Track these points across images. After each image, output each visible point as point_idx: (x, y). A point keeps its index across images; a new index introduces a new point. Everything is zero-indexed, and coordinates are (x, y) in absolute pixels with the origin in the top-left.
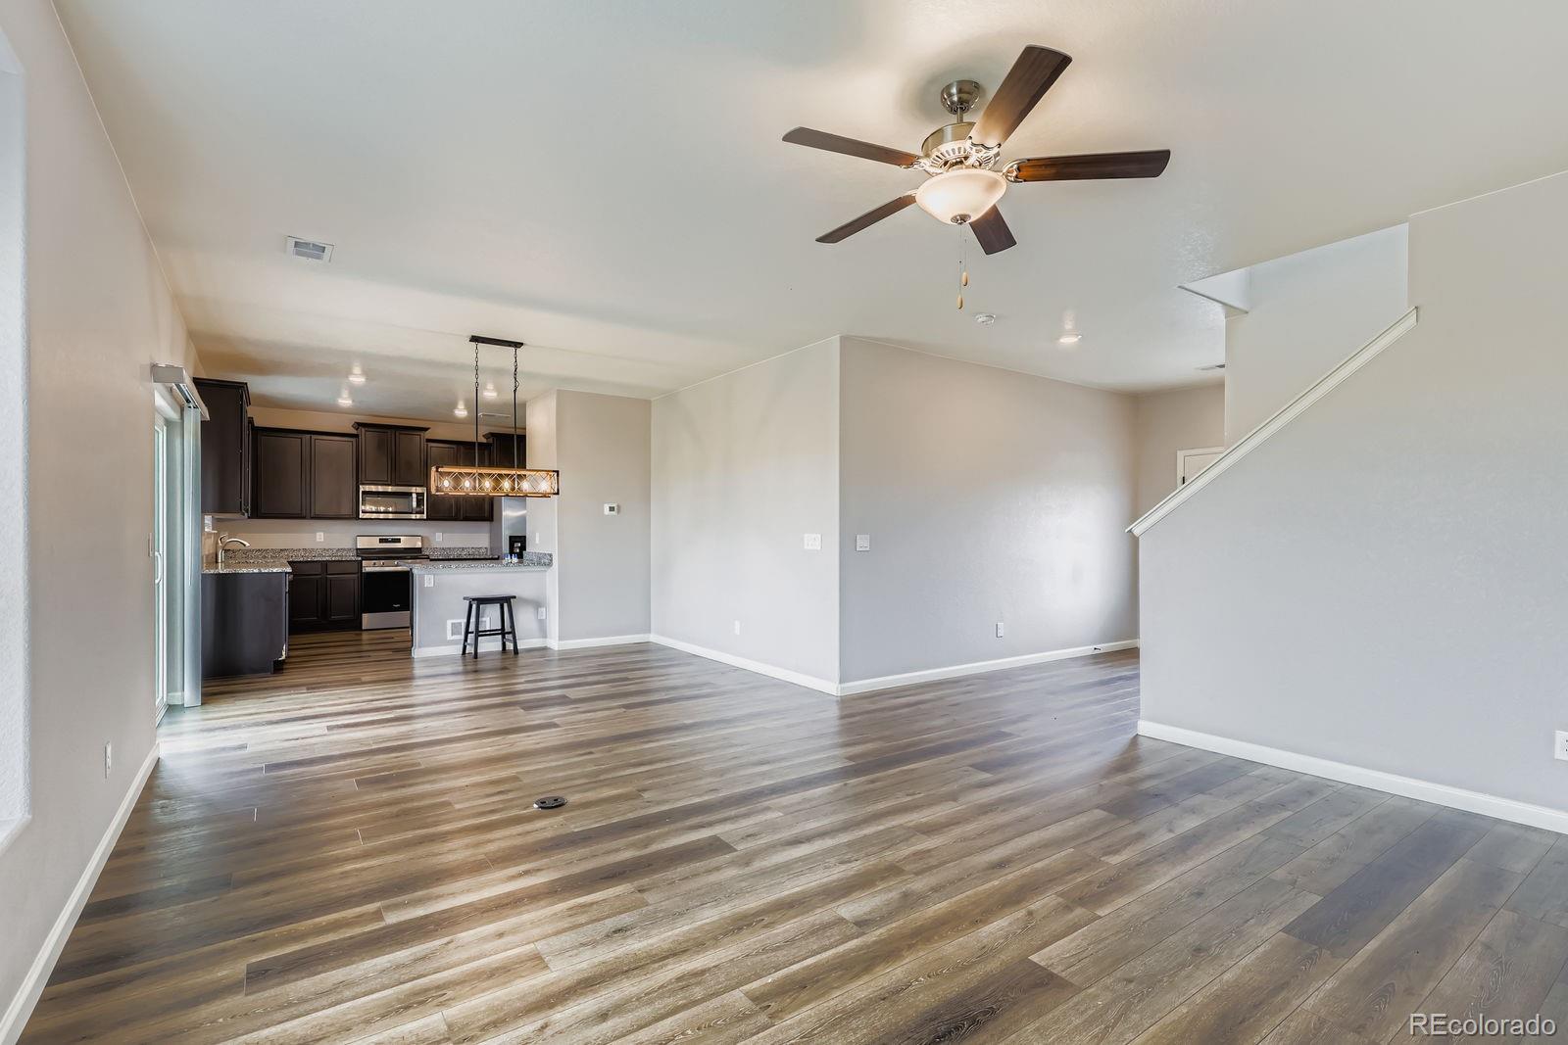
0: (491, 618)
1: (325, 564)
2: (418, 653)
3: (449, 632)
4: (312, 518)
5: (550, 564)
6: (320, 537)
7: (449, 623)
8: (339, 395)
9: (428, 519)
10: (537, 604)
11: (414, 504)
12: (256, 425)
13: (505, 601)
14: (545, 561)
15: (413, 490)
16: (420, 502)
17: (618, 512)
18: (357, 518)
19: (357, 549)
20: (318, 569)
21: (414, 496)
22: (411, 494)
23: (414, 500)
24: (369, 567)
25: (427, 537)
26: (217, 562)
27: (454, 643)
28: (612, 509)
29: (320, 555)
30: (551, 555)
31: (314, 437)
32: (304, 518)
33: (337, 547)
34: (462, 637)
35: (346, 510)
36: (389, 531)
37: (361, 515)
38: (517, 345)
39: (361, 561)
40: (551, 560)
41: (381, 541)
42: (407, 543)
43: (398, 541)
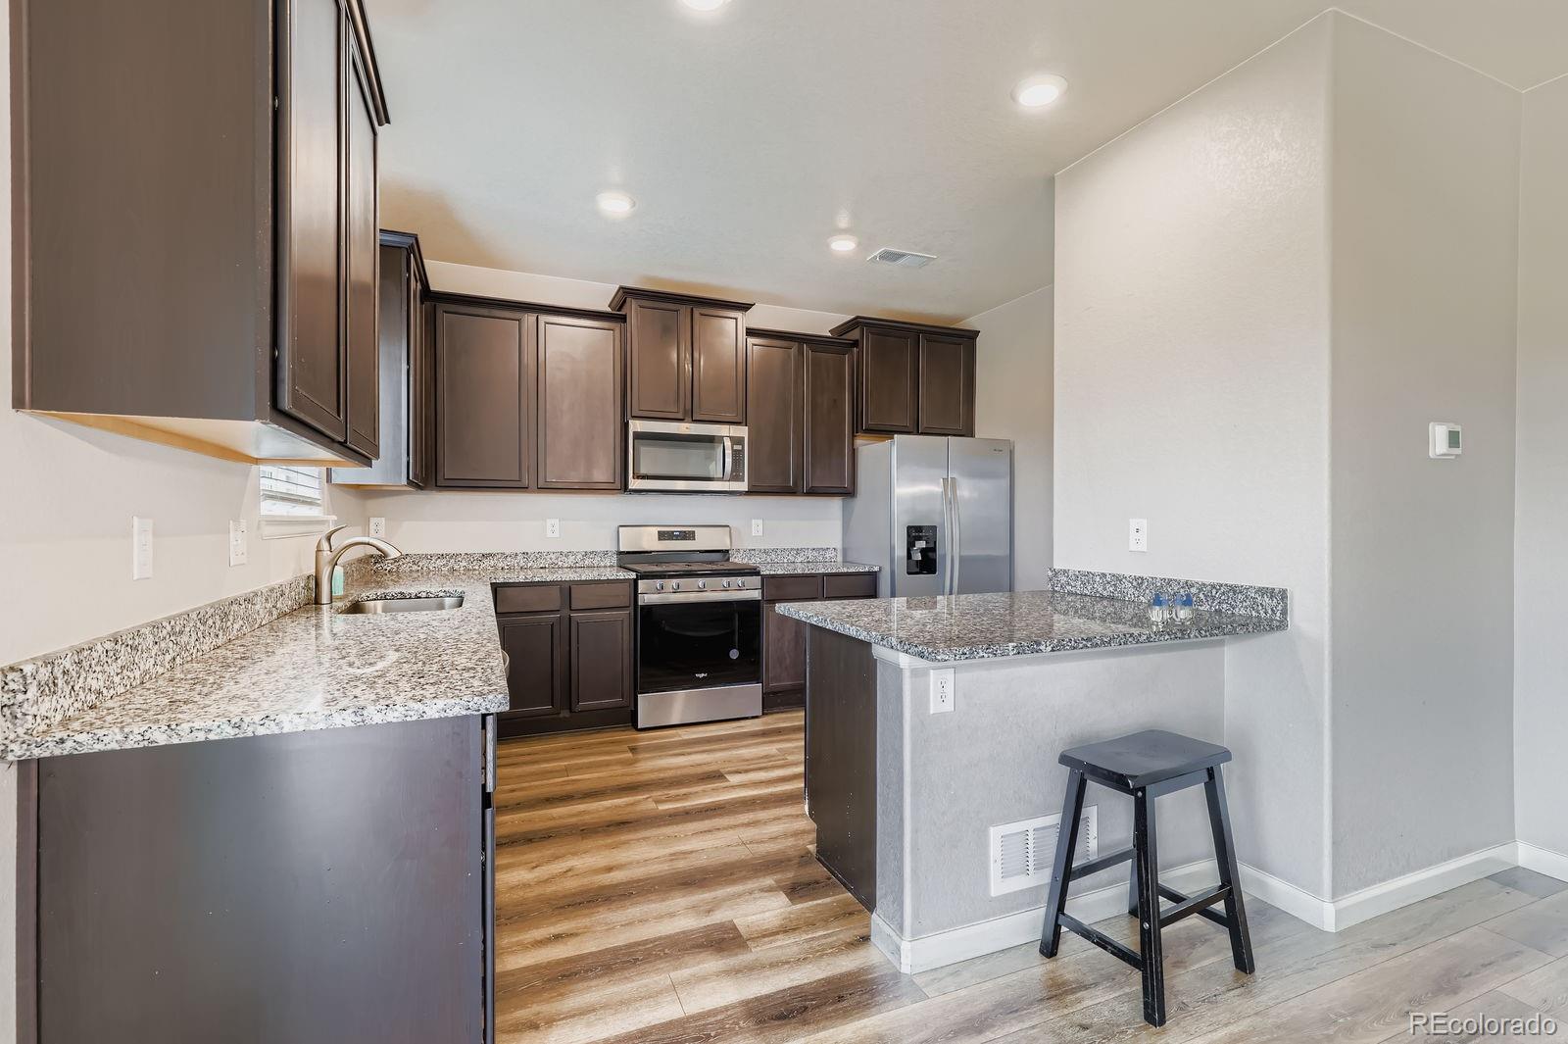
1: (567, 589)
3: (995, 869)
4: (539, 490)
6: (553, 528)
9: (748, 493)
11: (727, 461)
12: (432, 289)
15: (727, 431)
16: (736, 457)
18: (625, 488)
19: (620, 553)
20: (554, 600)
21: (728, 443)
22: (723, 440)
23: (727, 452)
24: (652, 594)
25: (736, 530)
28: (1453, 440)
29: (554, 567)
31: (543, 318)
32: (524, 489)
33: (583, 549)
35: (602, 473)
37: (634, 484)
39: (635, 581)
41: (662, 536)
42: (705, 540)
43: (687, 536)
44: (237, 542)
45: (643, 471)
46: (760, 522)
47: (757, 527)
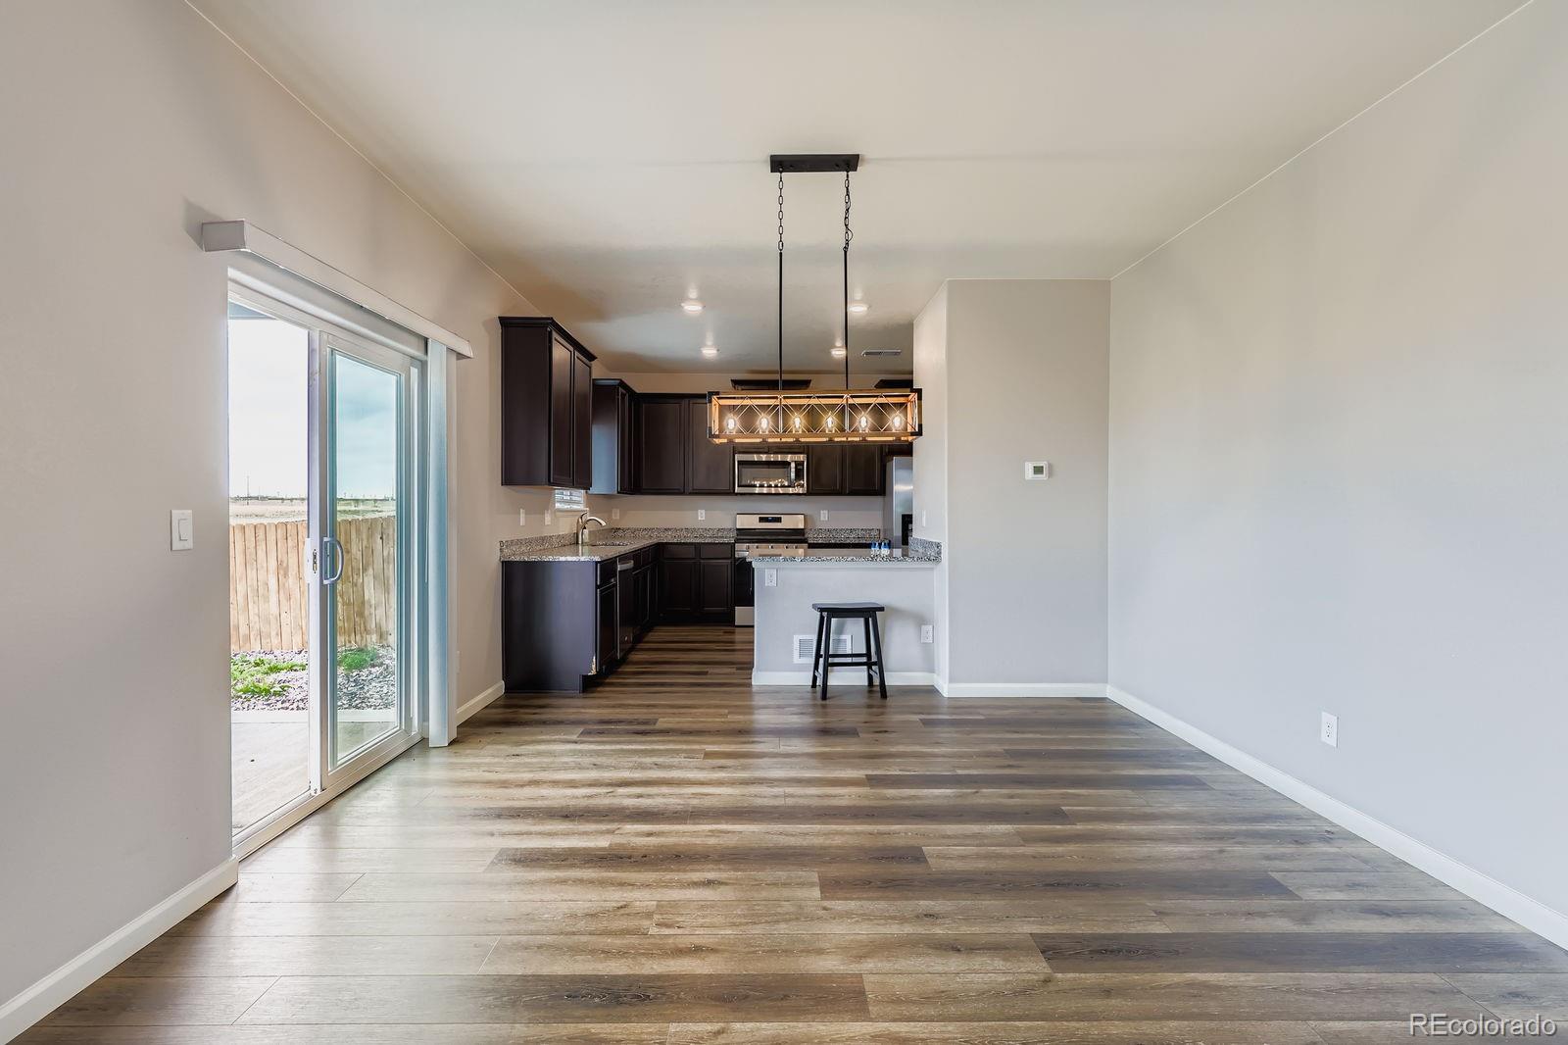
0: (851, 637)
1: (698, 548)
2: (760, 678)
3: (796, 653)
4: (690, 494)
5: (937, 558)
6: (701, 515)
7: (796, 638)
8: (703, 345)
9: (809, 493)
10: (920, 620)
11: (793, 475)
12: (637, 393)
13: (869, 614)
14: (932, 554)
15: (789, 458)
16: (799, 474)
17: (1050, 474)
18: (734, 493)
19: (738, 529)
20: (691, 553)
21: (793, 465)
22: (789, 464)
23: (793, 470)
24: (743, 552)
25: (811, 516)
26: (578, 543)
27: (800, 668)
28: (1038, 470)
29: (701, 536)
30: (938, 545)
32: (682, 493)
33: (718, 527)
34: (812, 661)
35: (723, 483)
36: (771, 508)
37: (737, 489)
38: (848, 163)
39: (734, 544)
40: (939, 553)
41: (762, 520)
42: (788, 523)
43: (778, 520)
44: (548, 518)
45: (743, 483)
46: (826, 512)
47: (824, 515)
